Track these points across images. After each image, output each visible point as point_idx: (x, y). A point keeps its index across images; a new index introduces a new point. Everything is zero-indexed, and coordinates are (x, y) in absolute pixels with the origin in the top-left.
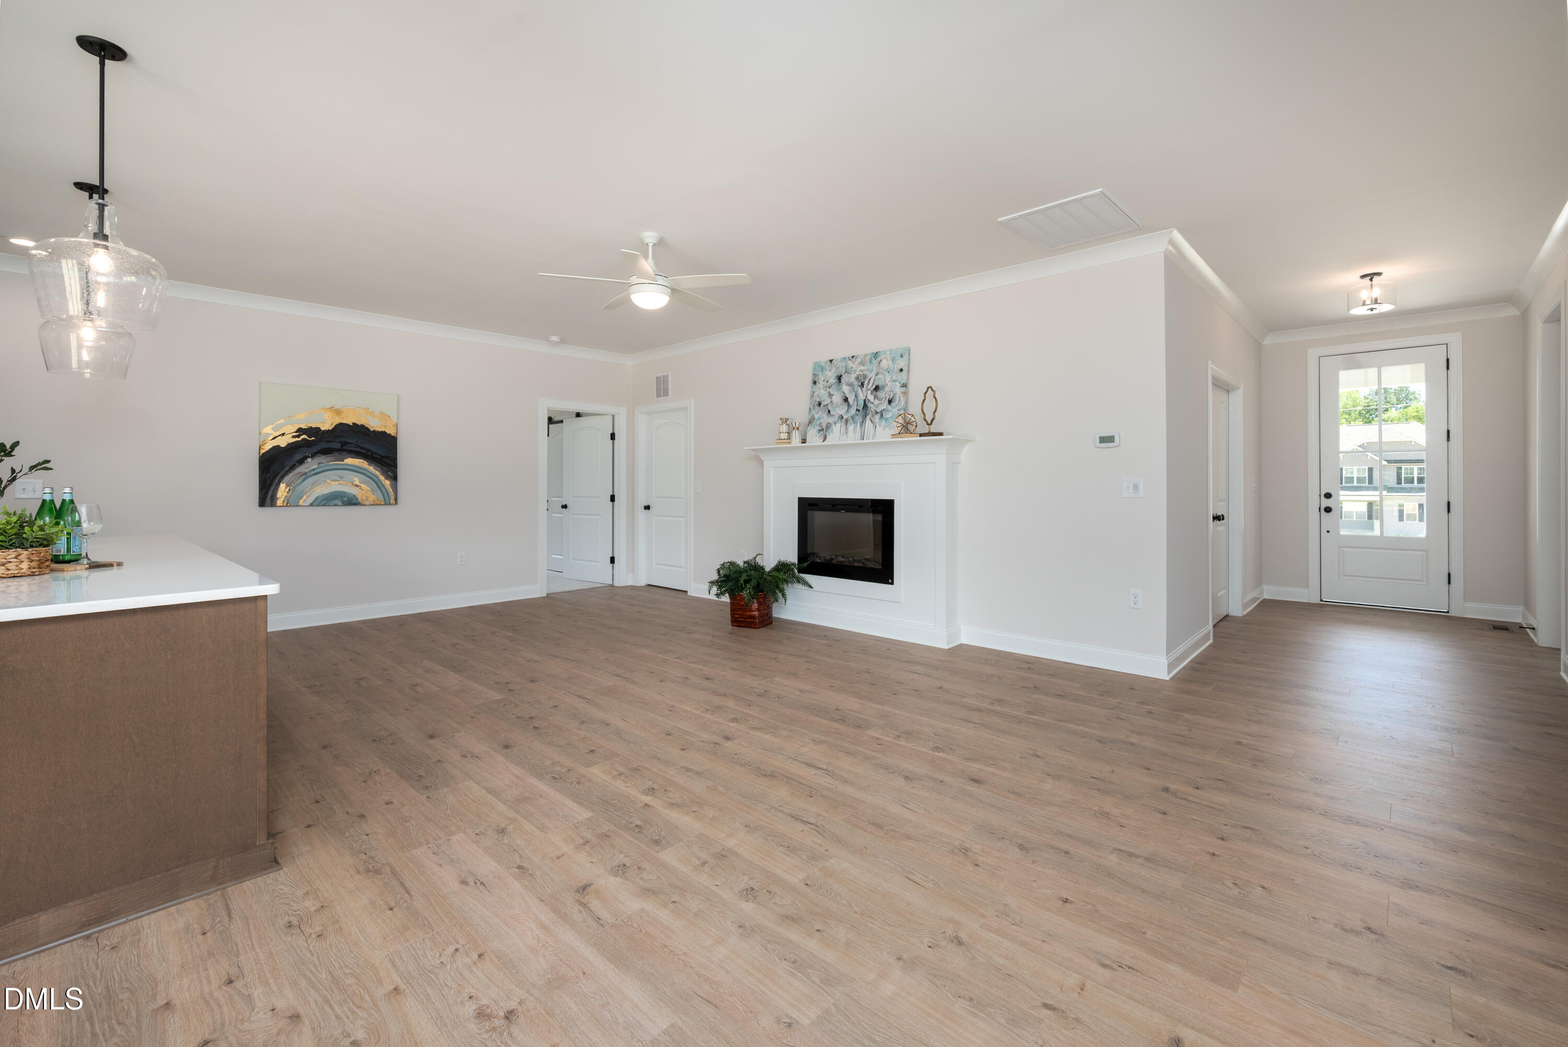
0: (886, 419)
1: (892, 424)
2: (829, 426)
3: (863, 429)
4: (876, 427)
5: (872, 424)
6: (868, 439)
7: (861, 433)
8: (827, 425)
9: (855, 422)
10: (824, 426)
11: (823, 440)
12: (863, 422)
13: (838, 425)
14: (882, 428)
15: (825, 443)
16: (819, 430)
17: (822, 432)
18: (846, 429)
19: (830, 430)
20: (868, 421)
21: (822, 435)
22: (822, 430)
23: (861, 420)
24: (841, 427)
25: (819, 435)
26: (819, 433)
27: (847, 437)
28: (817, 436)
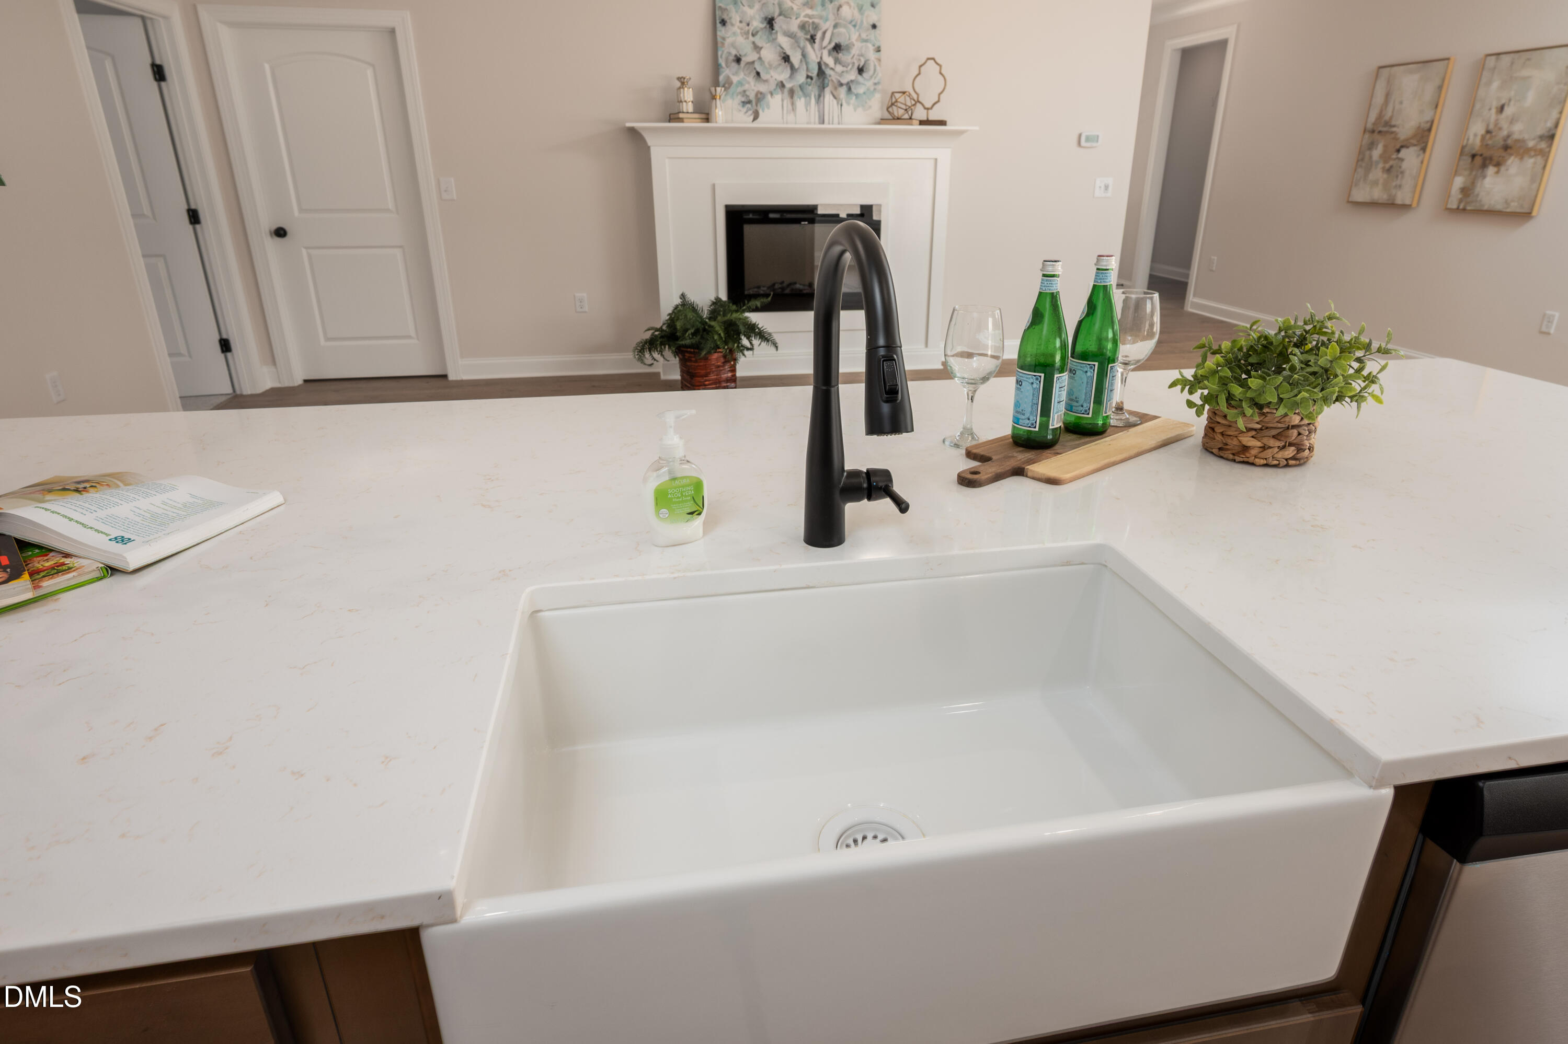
0: (857, 96)
1: (866, 103)
2: (760, 97)
3: (822, 106)
4: (841, 105)
5: (835, 101)
6: (831, 122)
7: (819, 111)
8: (756, 95)
9: (806, 95)
10: (752, 96)
11: (752, 118)
12: (819, 96)
13: (778, 97)
14: (851, 107)
15: (756, 125)
16: (743, 102)
17: (749, 106)
18: (793, 104)
19: (762, 103)
20: (828, 97)
21: (750, 110)
22: (749, 102)
23: (817, 94)
24: (783, 100)
25: (745, 110)
26: (743, 106)
27: (795, 116)
28: (740, 111)
